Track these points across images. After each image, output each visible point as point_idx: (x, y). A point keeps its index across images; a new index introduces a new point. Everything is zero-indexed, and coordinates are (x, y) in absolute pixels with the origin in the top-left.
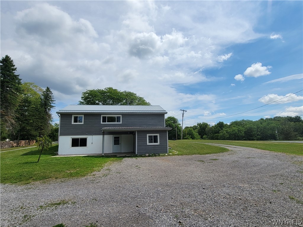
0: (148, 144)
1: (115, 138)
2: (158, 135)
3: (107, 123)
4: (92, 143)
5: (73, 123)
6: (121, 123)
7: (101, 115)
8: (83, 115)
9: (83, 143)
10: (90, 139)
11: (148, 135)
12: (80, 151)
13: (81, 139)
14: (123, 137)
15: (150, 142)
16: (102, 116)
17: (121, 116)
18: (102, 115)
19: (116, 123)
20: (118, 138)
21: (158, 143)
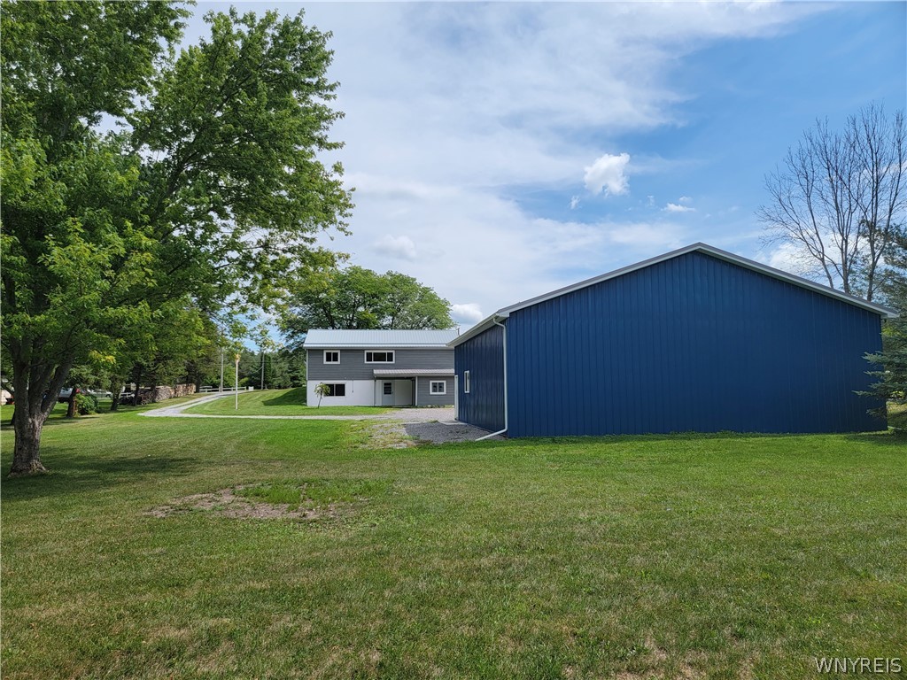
0: (431, 393)
1: (385, 384)
2: (444, 382)
3: (373, 362)
4: (352, 392)
5: (325, 362)
6: (394, 362)
7: (364, 350)
8: (339, 351)
9: (340, 391)
10: (350, 385)
11: (431, 382)
12: (335, 401)
13: (337, 385)
14: (396, 385)
15: (434, 391)
16: (366, 352)
17: (393, 352)
19: (387, 362)
20: (390, 384)
21: (445, 393)
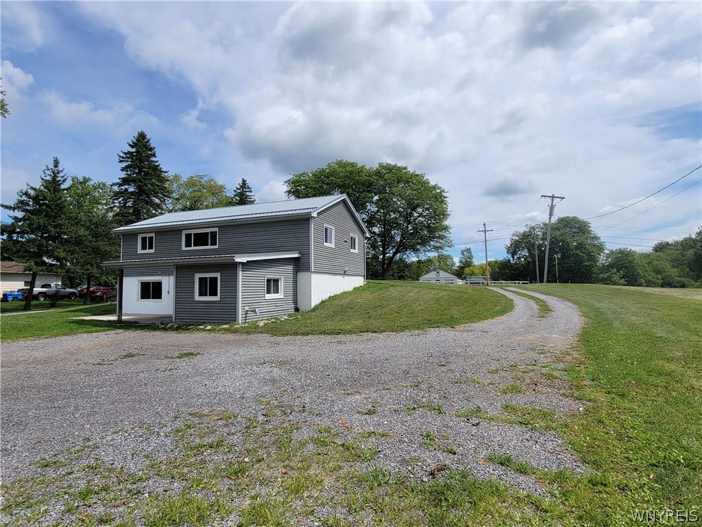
0: (196, 299)
2: (218, 275)
3: (193, 248)
4: (168, 292)
8: (154, 234)
11: (197, 276)
13: (154, 283)
16: (184, 233)
18: (183, 231)
19: (209, 247)
21: (218, 297)
